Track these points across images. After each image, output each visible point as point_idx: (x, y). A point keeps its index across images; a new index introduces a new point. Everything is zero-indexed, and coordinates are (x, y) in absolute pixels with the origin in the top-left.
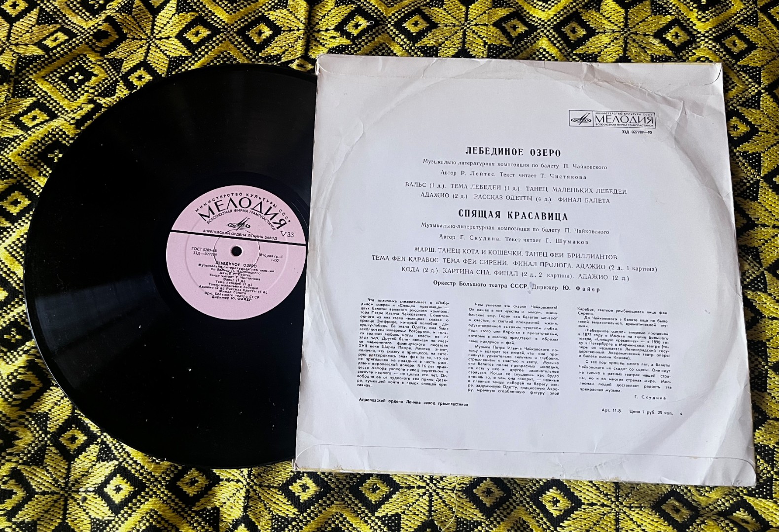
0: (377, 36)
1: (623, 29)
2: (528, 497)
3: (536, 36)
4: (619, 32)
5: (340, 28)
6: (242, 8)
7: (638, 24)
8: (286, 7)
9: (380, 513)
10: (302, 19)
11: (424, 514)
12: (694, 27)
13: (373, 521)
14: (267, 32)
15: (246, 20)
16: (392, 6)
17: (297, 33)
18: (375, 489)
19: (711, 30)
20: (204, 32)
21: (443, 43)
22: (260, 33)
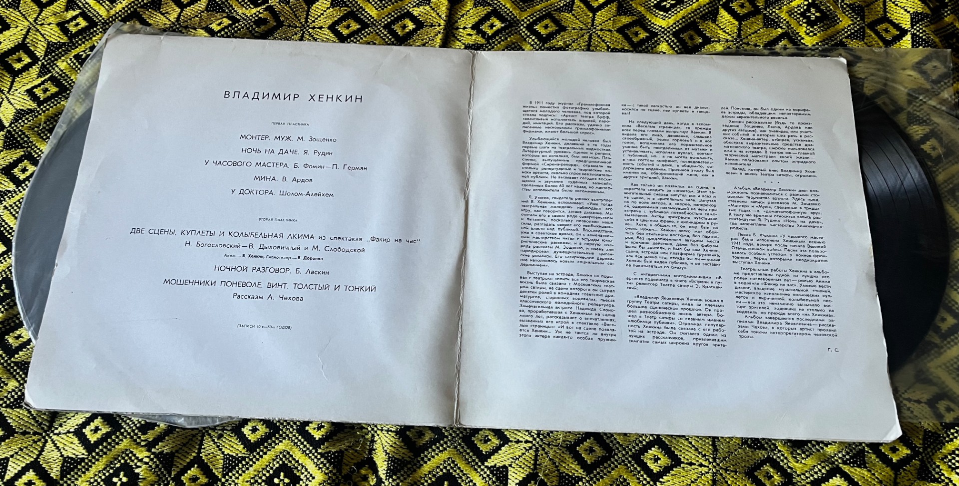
0: (510, 36)
1: (736, 39)
2: (630, 456)
3: (656, 41)
4: (732, 41)
5: (476, 27)
6: (390, 5)
7: (750, 35)
8: (429, 4)
9: (490, 463)
10: (443, 16)
11: (529, 467)
12: (802, 41)
13: (482, 470)
14: (411, 26)
15: (393, 16)
16: (525, 10)
17: (438, 29)
18: (486, 441)
19: (817, 44)
20: (355, 26)
21: (570, 45)
22: (404, 27)
